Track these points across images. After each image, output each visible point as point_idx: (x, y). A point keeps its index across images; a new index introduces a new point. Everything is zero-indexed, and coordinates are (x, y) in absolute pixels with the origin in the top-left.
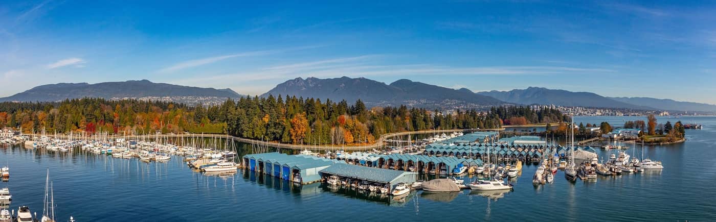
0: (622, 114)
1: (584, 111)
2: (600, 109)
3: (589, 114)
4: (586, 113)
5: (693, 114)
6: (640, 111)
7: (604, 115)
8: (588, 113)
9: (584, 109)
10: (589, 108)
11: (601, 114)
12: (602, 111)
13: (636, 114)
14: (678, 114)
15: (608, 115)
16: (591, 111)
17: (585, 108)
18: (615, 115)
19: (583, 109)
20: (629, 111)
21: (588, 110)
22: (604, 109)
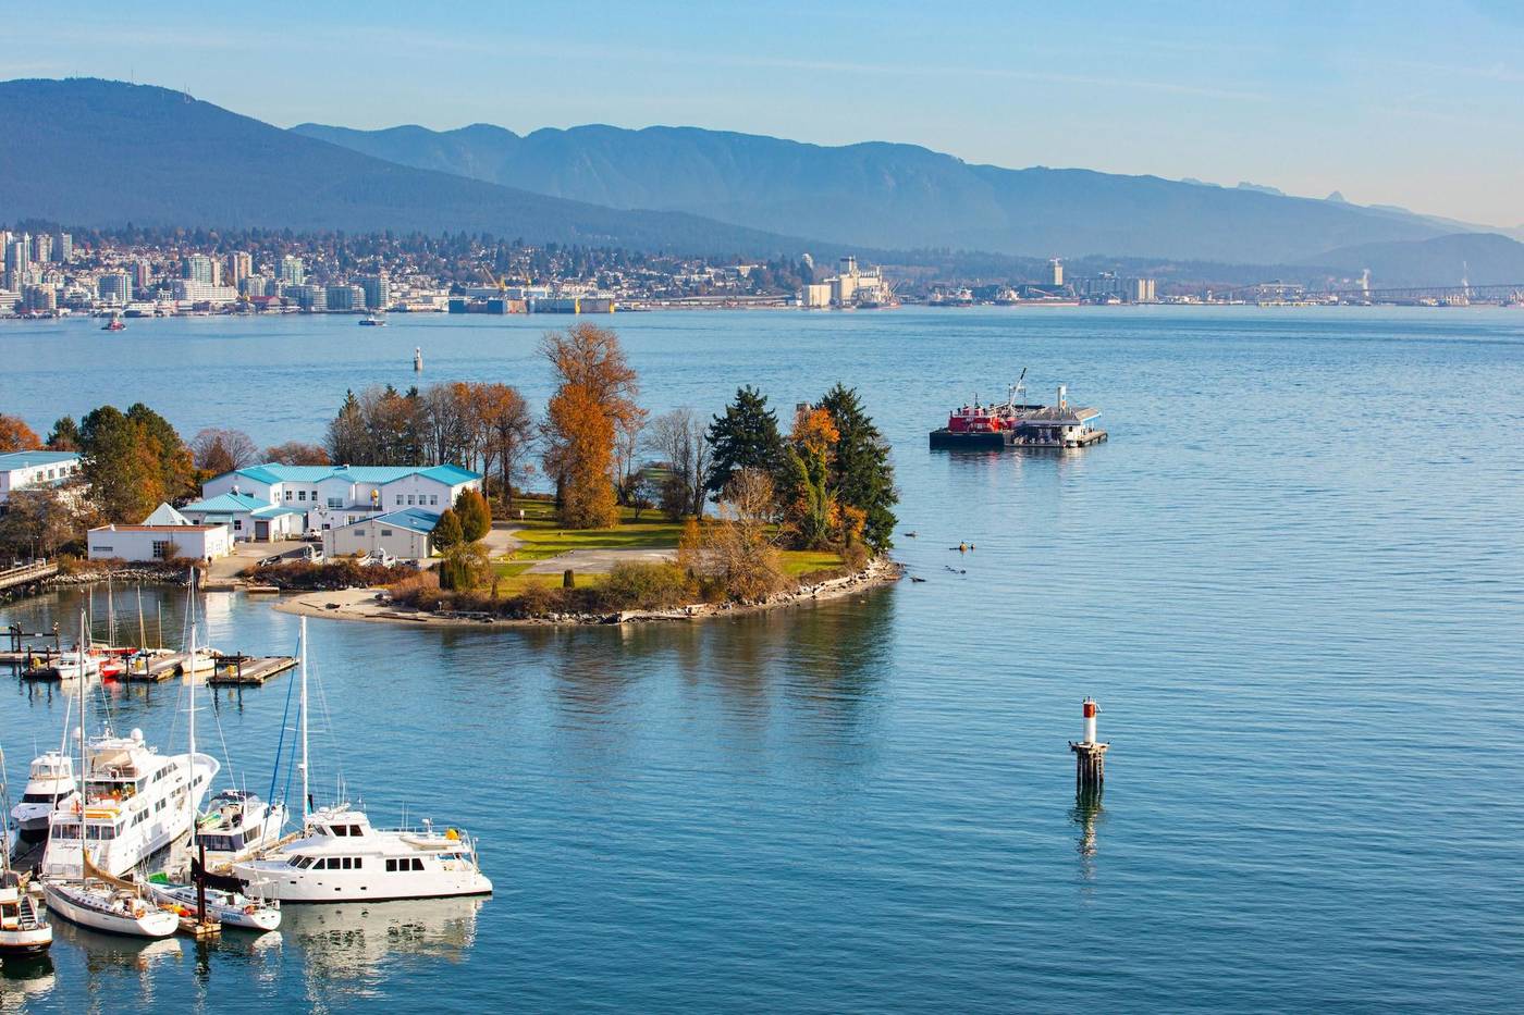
0: (442, 299)
1: (73, 270)
2: (226, 245)
3: (121, 300)
4: (86, 286)
5: (1128, 296)
6: (618, 259)
7: (262, 306)
8: (108, 286)
9: (71, 252)
10: (125, 239)
11: (231, 295)
12: (244, 262)
13: (576, 292)
14: (981, 295)
15: (305, 304)
16: (133, 268)
17: (83, 237)
18: (373, 300)
19: (56, 255)
20: (502, 265)
21: (113, 257)
22: (268, 249)
